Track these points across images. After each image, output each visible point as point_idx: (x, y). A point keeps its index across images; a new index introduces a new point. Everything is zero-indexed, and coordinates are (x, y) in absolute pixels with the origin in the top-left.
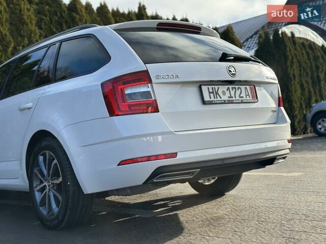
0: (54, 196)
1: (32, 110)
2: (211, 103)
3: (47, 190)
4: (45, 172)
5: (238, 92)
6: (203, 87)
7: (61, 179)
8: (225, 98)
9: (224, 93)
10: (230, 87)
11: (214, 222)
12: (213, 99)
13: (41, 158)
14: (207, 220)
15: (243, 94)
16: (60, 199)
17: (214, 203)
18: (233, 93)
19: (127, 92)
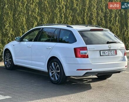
0: (57, 75)
1: (51, 49)
2: (103, 56)
3: (54, 73)
4: (54, 68)
5: (111, 52)
6: (101, 51)
7: (59, 71)
8: (107, 54)
9: (107, 53)
10: (109, 51)
11: (100, 87)
12: (103, 55)
13: (53, 64)
14: (99, 86)
15: (113, 53)
16: (59, 76)
17: (102, 81)
18: (109, 52)
19: (81, 52)
